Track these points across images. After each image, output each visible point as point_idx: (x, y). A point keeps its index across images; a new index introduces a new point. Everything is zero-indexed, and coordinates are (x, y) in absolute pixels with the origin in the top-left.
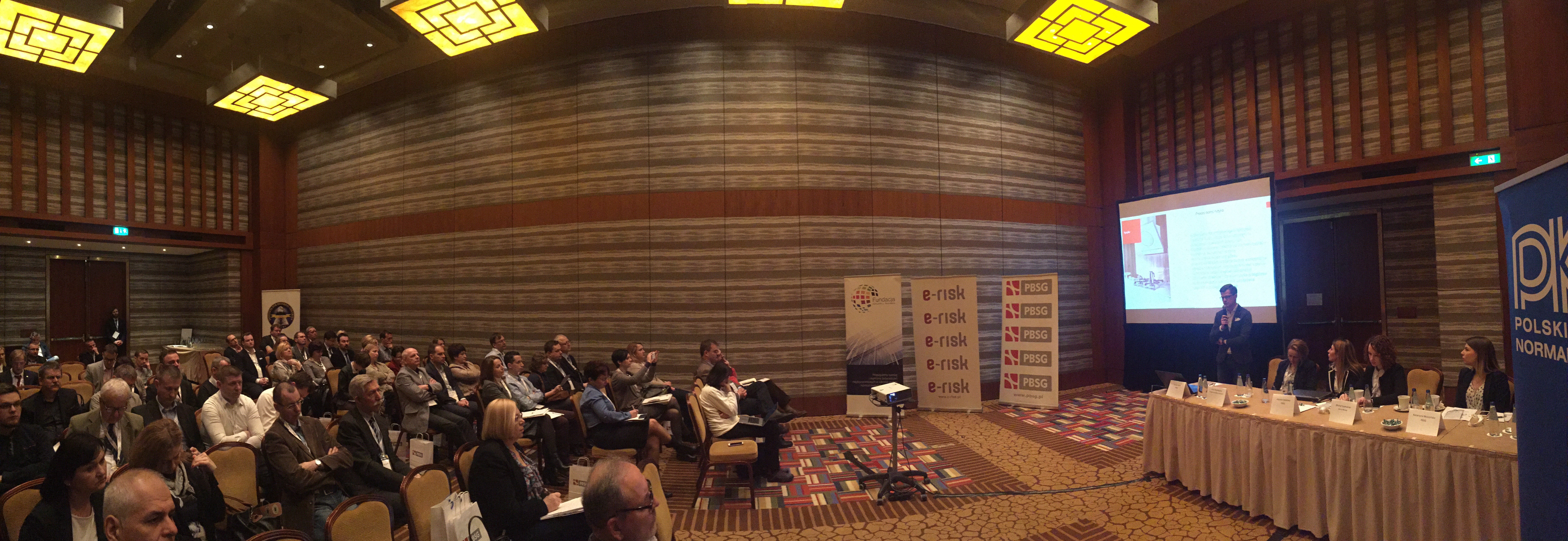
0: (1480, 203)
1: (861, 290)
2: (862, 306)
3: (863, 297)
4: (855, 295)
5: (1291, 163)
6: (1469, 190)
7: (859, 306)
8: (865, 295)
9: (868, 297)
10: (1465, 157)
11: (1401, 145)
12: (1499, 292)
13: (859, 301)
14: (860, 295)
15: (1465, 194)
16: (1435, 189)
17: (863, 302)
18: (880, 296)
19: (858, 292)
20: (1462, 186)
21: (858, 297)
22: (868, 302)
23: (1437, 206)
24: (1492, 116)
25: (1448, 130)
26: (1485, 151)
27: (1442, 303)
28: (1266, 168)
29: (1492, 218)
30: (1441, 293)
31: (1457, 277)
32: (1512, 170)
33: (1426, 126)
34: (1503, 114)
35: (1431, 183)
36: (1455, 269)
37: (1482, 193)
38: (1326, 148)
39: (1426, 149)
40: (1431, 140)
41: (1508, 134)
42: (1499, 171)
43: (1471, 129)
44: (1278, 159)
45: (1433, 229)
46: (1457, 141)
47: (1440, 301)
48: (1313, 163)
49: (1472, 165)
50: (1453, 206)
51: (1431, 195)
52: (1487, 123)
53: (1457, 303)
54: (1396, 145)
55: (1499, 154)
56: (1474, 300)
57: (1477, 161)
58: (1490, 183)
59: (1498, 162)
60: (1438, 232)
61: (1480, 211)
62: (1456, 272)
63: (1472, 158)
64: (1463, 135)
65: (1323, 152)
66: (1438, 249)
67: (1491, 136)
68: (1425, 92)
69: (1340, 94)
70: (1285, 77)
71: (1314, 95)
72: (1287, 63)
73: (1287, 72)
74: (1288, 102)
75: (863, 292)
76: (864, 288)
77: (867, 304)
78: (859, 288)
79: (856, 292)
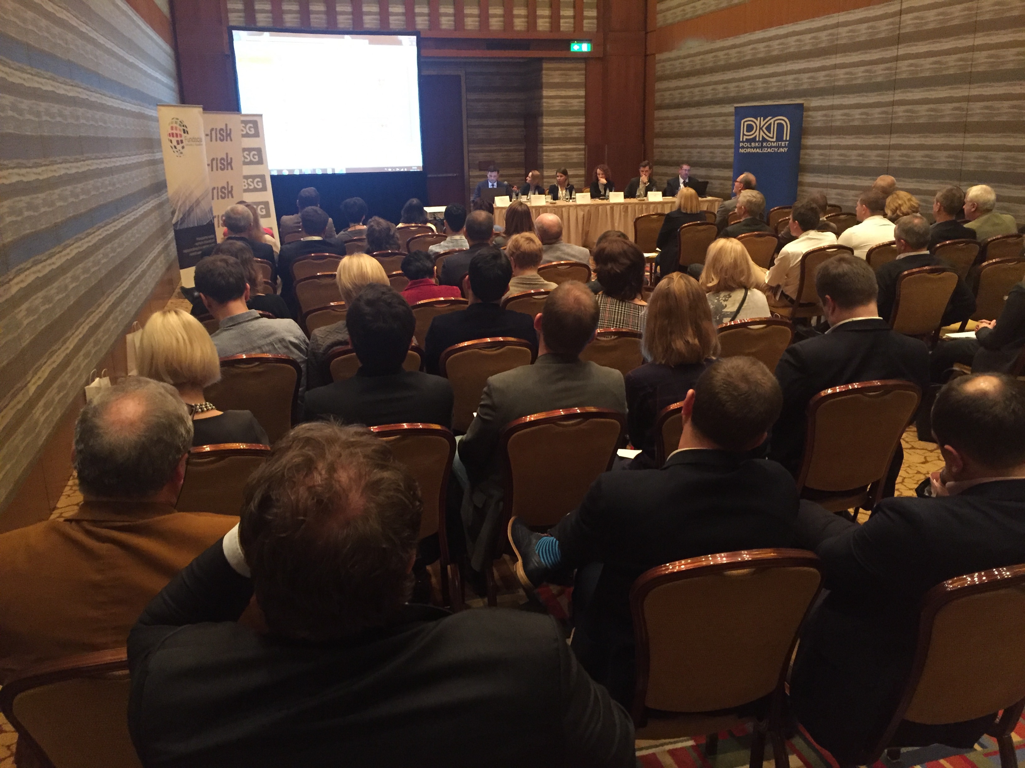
0: (576, 80)
1: (174, 125)
2: (179, 147)
3: (177, 135)
4: (171, 132)
5: (421, 23)
6: (569, 69)
7: (175, 147)
8: (178, 132)
9: (181, 136)
10: (567, 43)
11: (520, 24)
12: (583, 147)
13: (174, 140)
14: (174, 132)
15: (565, 72)
16: (545, 65)
17: (178, 143)
18: (190, 135)
19: (172, 128)
20: (563, 65)
21: (173, 135)
22: (182, 142)
23: (545, 80)
24: (586, 13)
25: (555, 18)
26: (580, 40)
27: (546, 156)
28: (395, 22)
29: (582, 93)
30: (545, 148)
31: (557, 136)
32: (599, 58)
33: (539, 12)
34: (593, 13)
35: (540, 60)
36: (556, 129)
37: (577, 72)
38: (455, 15)
39: (539, 31)
40: (543, 25)
41: (596, 30)
42: (592, 58)
43: (572, 21)
44: (410, 15)
45: (541, 97)
46: (561, 29)
47: (544, 153)
48: (444, 27)
49: (572, 50)
50: (557, 80)
51: (541, 70)
52: (582, 18)
53: (556, 155)
54: (515, 24)
55: (589, 45)
56: (568, 153)
57: (575, 47)
58: (583, 65)
59: (589, 50)
60: (544, 100)
61: (575, 86)
62: (557, 132)
63: (572, 45)
64: (566, 25)
65: (452, 18)
66: (544, 113)
67: (585, 29)
75: (176, 129)
76: (176, 123)
77: (181, 145)
78: (172, 123)
79: (169, 127)
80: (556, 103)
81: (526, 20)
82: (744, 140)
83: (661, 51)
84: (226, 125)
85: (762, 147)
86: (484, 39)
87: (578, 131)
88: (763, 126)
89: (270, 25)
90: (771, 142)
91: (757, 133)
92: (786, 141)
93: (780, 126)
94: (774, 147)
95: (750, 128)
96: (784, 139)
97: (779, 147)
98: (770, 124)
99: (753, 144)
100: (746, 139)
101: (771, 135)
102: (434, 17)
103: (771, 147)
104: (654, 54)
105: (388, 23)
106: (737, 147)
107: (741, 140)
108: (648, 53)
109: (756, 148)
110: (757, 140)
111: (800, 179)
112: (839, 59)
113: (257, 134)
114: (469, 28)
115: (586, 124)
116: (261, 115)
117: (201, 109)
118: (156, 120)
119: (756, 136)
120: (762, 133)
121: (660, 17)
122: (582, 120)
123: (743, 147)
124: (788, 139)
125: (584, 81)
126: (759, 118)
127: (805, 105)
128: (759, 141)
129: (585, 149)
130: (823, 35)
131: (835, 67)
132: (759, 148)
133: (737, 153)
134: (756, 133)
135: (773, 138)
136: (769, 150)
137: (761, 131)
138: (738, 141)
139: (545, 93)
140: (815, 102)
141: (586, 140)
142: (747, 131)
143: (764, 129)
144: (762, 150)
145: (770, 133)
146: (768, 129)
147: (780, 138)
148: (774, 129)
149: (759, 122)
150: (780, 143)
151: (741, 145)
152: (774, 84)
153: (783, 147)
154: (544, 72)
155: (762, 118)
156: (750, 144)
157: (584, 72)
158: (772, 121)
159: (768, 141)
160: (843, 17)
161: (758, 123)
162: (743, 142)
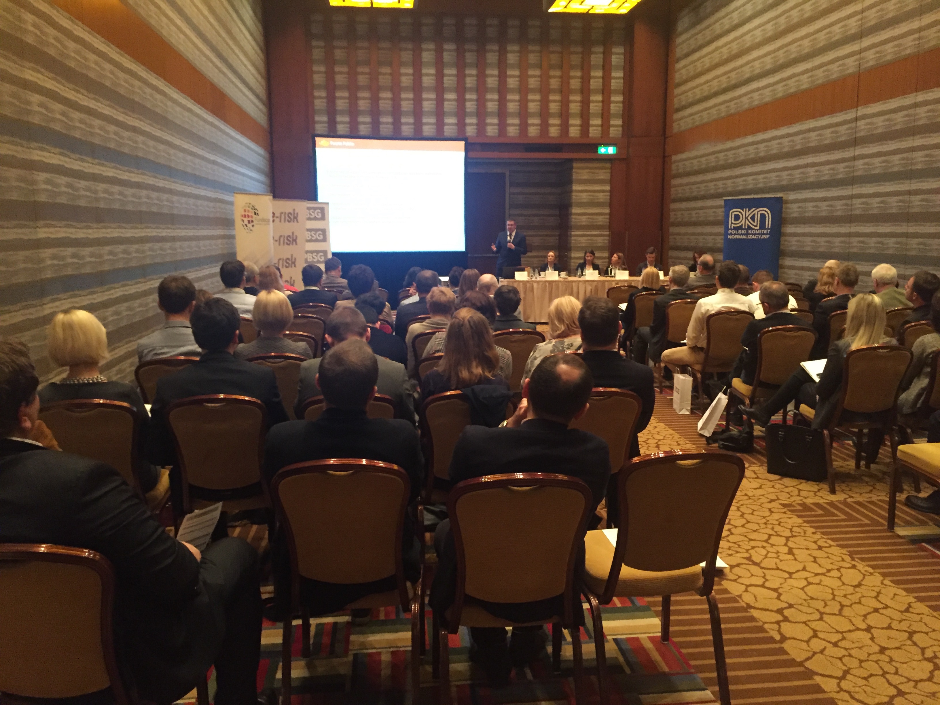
0: (602, 177)
1: (247, 209)
2: (250, 225)
3: (248, 216)
4: (243, 213)
5: (470, 131)
6: (596, 168)
7: (246, 226)
8: (250, 214)
9: (252, 217)
10: (594, 147)
11: (554, 132)
12: (608, 233)
13: (246, 220)
14: (247, 213)
15: (593, 171)
16: (575, 165)
17: (249, 222)
18: (260, 217)
19: (245, 211)
20: (590, 165)
21: (245, 216)
22: (252, 221)
23: (575, 177)
24: (612, 122)
25: (585, 126)
26: (607, 144)
27: (574, 240)
28: (448, 130)
29: (608, 188)
30: (573, 233)
31: (584, 223)
32: (623, 159)
33: (571, 122)
34: (619, 122)
35: (571, 160)
36: (584, 218)
37: (604, 171)
38: (499, 125)
39: (572, 137)
40: (574, 132)
41: (620, 136)
42: (616, 159)
43: (600, 128)
44: (461, 125)
45: (571, 191)
46: (590, 135)
47: (573, 238)
48: (489, 134)
49: (599, 152)
50: (585, 177)
51: (572, 168)
52: (609, 126)
53: (583, 240)
54: (550, 131)
55: (615, 148)
56: (594, 238)
57: (602, 150)
58: (608, 165)
59: (615, 153)
60: (574, 194)
61: (601, 182)
62: (584, 220)
63: (599, 148)
64: (594, 132)
65: (496, 127)
66: (573, 205)
67: (611, 135)
68: (572, 98)
69: (512, 86)
70: (468, 61)
71: (492, 82)
72: (471, 51)
73: (470, 57)
74: (470, 82)
75: (248, 211)
76: (249, 207)
77: (252, 224)
78: (245, 206)
79: (243, 211)
80: (585, 196)
81: (559, 128)
83: (676, 153)
84: (294, 210)
85: (747, 234)
86: (523, 144)
87: (603, 220)
88: (748, 216)
89: (348, 134)
90: (755, 230)
92: (768, 229)
93: (763, 217)
94: (759, 234)
95: (737, 218)
96: (767, 227)
97: (762, 234)
98: (754, 214)
99: (740, 232)
101: (755, 224)
102: (481, 126)
104: (671, 156)
105: (443, 132)
106: (726, 234)
107: (729, 227)
108: (666, 154)
109: (742, 234)
110: (743, 227)
111: (781, 262)
112: (810, 159)
113: (323, 217)
114: (511, 135)
115: (611, 214)
116: (328, 203)
117: (271, 197)
118: (232, 203)
119: (742, 225)
120: (747, 222)
121: (675, 125)
122: (607, 211)
123: (731, 234)
124: (769, 227)
125: (609, 178)
126: (745, 209)
127: (784, 198)
128: (745, 229)
129: (609, 236)
130: (798, 139)
131: (807, 166)
132: (745, 234)
133: (726, 240)
134: (742, 222)
135: (756, 226)
136: (753, 237)
137: (747, 220)
138: (727, 229)
139: (575, 187)
140: (792, 196)
141: (610, 228)
142: (735, 220)
143: (749, 218)
144: (747, 237)
145: (754, 221)
146: (753, 218)
147: (762, 226)
148: (758, 218)
150: (763, 231)
151: (729, 232)
152: (761, 181)
153: (765, 234)
154: (574, 170)
155: (747, 209)
156: (737, 232)
157: (609, 171)
158: (756, 212)
160: (812, 124)
161: (744, 213)
162: (731, 229)
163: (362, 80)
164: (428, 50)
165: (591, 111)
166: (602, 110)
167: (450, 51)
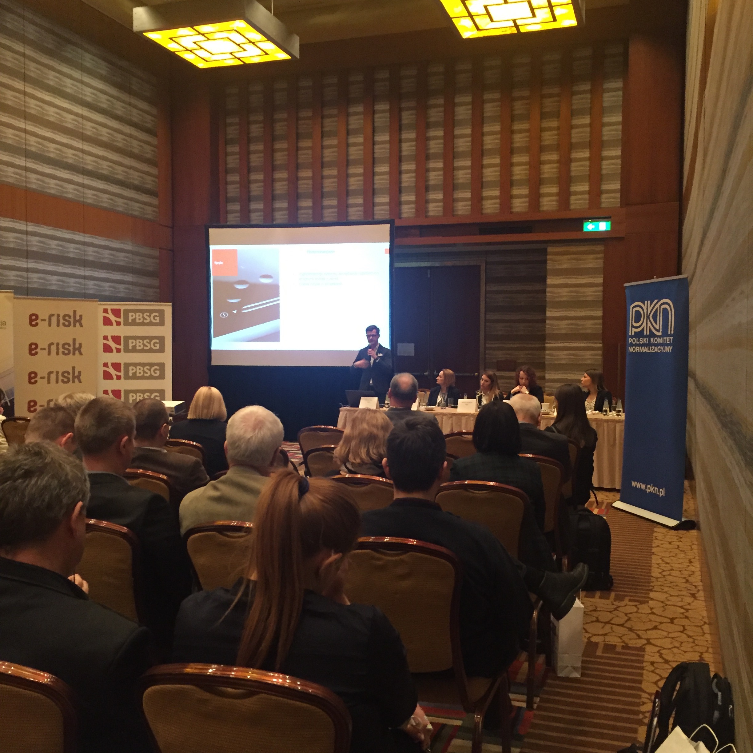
0: (591, 265)
5: (408, 211)
6: (581, 253)
10: (579, 222)
11: (519, 205)
12: (601, 345)
15: (577, 256)
16: (550, 249)
20: (573, 249)
23: (550, 266)
24: (605, 187)
25: (564, 195)
26: (597, 219)
27: (549, 355)
29: (600, 280)
30: (548, 345)
31: (564, 331)
33: (544, 190)
34: (616, 186)
35: (545, 243)
36: (563, 324)
37: (592, 256)
38: (444, 200)
39: (543, 211)
40: (549, 204)
41: (619, 205)
42: (611, 238)
43: (586, 196)
44: (396, 204)
45: (545, 286)
46: (572, 207)
47: (548, 352)
48: (431, 214)
49: (585, 230)
50: (565, 266)
51: (545, 254)
52: (600, 193)
53: (563, 354)
54: (514, 205)
55: (609, 223)
56: (579, 352)
57: (589, 227)
58: (600, 248)
59: (609, 229)
60: (549, 290)
61: (589, 272)
62: (563, 326)
63: (585, 224)
64: (578, 202)
65: (441, 204)
66: (549, 305)
67: (603, 205)
68: (546, 157)
69: (461, 149)
70: (405, 121)
71: (435, 146)
72: (408, 109)
73: (407, 117)
74: (408, 148)
80: (564, 294)
81: (527, 199)
82: (633, 334)
85: (649, 345)
86: (478, 224)
87: (593, 326)
88: (650, 315)
90: (658, 336)
91: (645, 324)
92: (671, 335)
93: (666, 314)
94: (661, 345)
96: (669, 333)
97: (664, 345)
98: (657, 309)
99: (642, 341)
100: (635, 332)
101: (657, 327)
102: (421, 204)
103: (657, 345)
107: (630, 334)
109: (644, 345)
110: (645, 334)
114: (460, 213)
115: (604, 317)
119: (643, 329)
120: (649, 324)
122: (600, 313)
123: (632, 345)
124: (672, 333)
125: (602, 265)
126: (646, 302)
128: (646, 336)
129: (602, 349)
132: (647, 345)
135: (658, 331)
136: (656, 350)
137: (648, 321)
139: (549, 281)
141: (603, 337)
142: (636, 322)
143: (651, 317)
144: (649, 350)
145: (656, 323)
146: (655, 317)
147: (665, 331)
148: (660, 317)
149: (646, 308)
150: (665, 338)
151: (630, 340)
153: (667, 345)
154: (549, 257)
155: (649, 302)
156: (639, 341)
157: (601, 255)
158: (658, 305)
159: (654, 336)
162: (632, 337)
163: (280, 158)
164: (357, 114)
165: (573, 174)
166: (590, 170)
167: (383, 111)
